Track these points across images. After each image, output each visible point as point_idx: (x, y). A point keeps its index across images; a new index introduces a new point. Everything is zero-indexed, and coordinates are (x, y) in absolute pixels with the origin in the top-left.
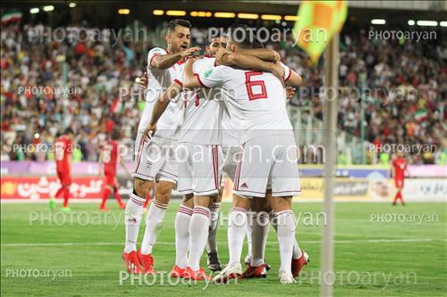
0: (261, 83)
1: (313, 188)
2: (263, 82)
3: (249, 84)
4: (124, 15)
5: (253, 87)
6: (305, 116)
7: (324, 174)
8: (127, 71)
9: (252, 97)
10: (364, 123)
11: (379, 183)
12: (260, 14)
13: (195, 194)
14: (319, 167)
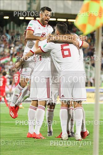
0: (68, 50)
1: (90, 98)
2: (69, 49)
3: (63, 50)
4: (6, 19)
5: (64, 52)
6: (87, 65)
7: (95, 91)
8: (7, 44)
9: (64, 56)
12: (67, 19)
13: (38, 100)
14: (93, 88)
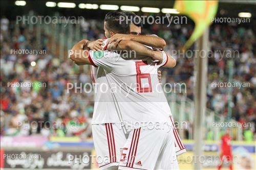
6: (179, 97)
10: (231, 105)
11: (244, 158)
14: (190, 142)
